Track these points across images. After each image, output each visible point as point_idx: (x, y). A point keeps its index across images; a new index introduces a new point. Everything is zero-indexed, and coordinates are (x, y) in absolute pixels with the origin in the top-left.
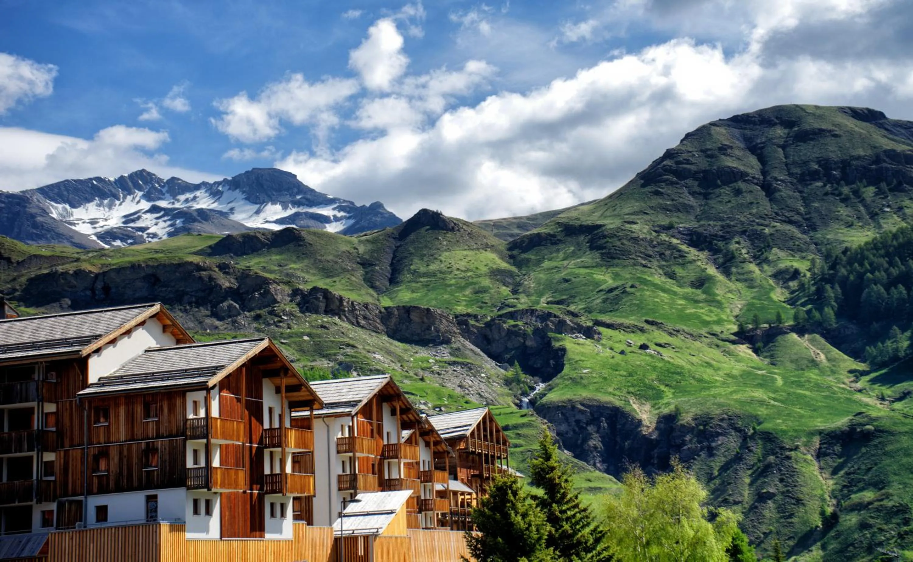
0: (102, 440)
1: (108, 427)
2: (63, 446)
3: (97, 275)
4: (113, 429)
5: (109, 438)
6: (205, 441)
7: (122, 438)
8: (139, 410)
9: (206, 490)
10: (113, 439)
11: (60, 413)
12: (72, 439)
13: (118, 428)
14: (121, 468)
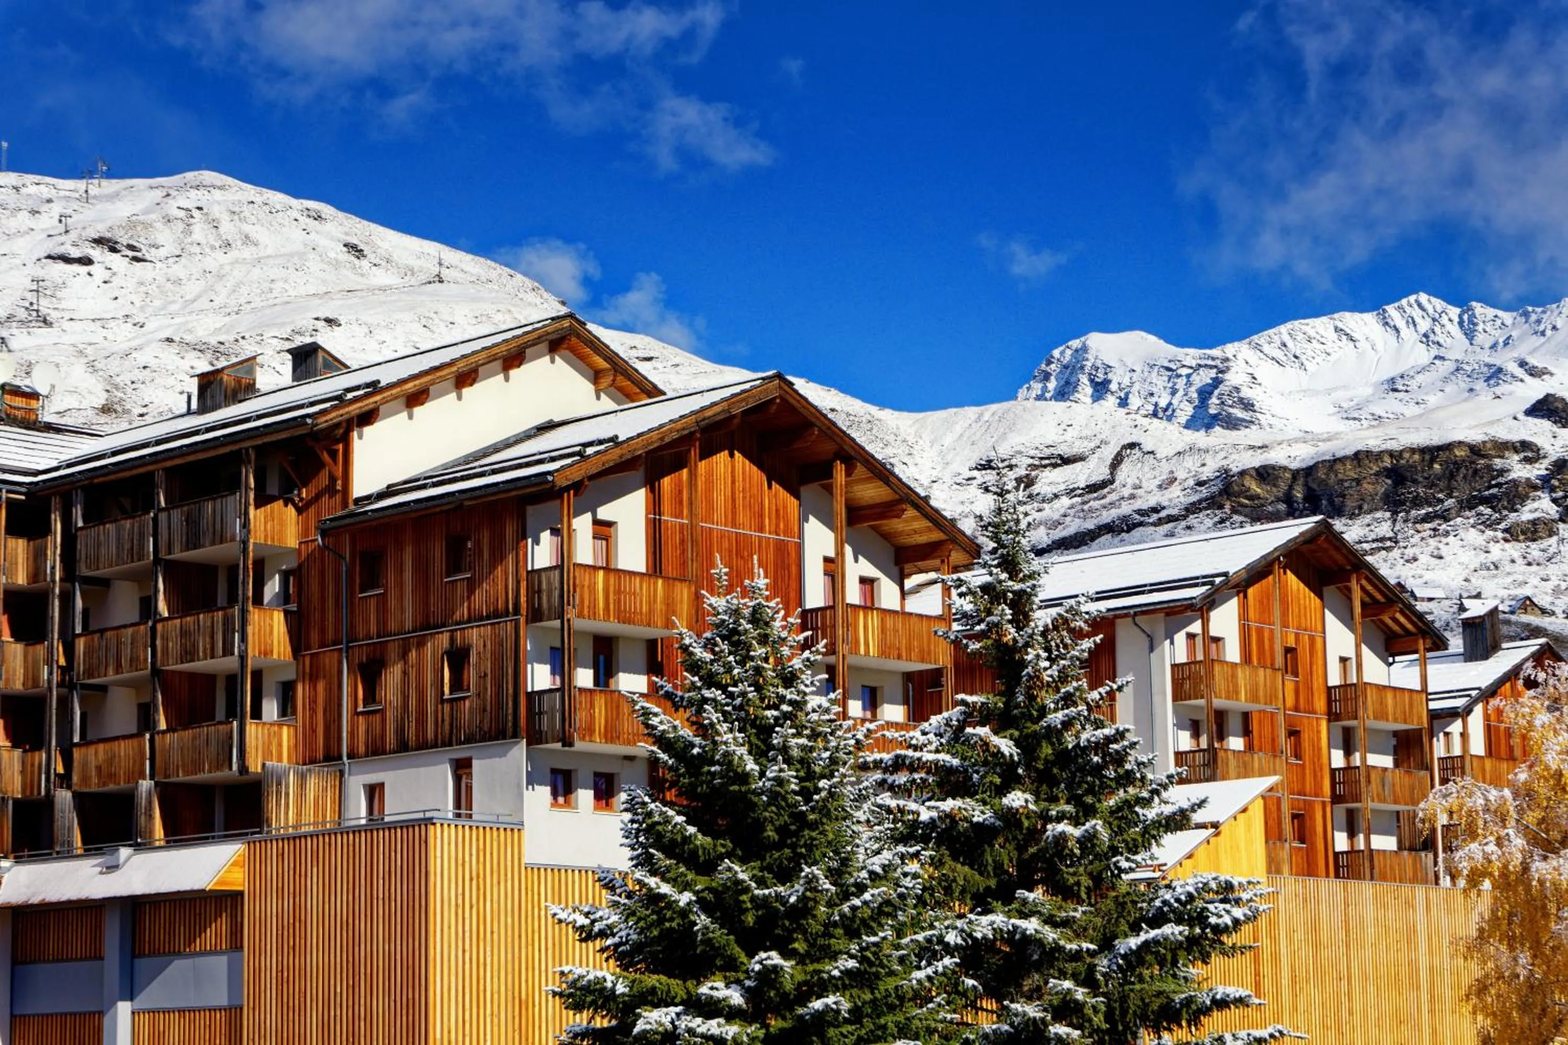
0: (373, 629)
1: (384, 595)
2: (308, 648)
3: (1296, 474)
4: (392, 603)
5: (385, 624)
6: (557, 623)
7: (409, 625)
8: (438, 555)
9: (558, 745)
10: (392, 626)
11: (304, 571)
12: (323, 631)
13: (401, 598)
14: (405, 698)
